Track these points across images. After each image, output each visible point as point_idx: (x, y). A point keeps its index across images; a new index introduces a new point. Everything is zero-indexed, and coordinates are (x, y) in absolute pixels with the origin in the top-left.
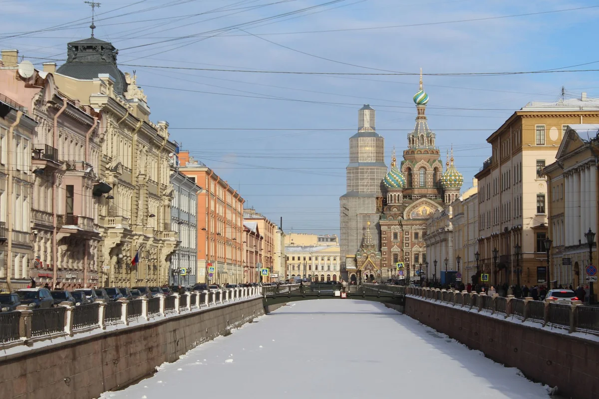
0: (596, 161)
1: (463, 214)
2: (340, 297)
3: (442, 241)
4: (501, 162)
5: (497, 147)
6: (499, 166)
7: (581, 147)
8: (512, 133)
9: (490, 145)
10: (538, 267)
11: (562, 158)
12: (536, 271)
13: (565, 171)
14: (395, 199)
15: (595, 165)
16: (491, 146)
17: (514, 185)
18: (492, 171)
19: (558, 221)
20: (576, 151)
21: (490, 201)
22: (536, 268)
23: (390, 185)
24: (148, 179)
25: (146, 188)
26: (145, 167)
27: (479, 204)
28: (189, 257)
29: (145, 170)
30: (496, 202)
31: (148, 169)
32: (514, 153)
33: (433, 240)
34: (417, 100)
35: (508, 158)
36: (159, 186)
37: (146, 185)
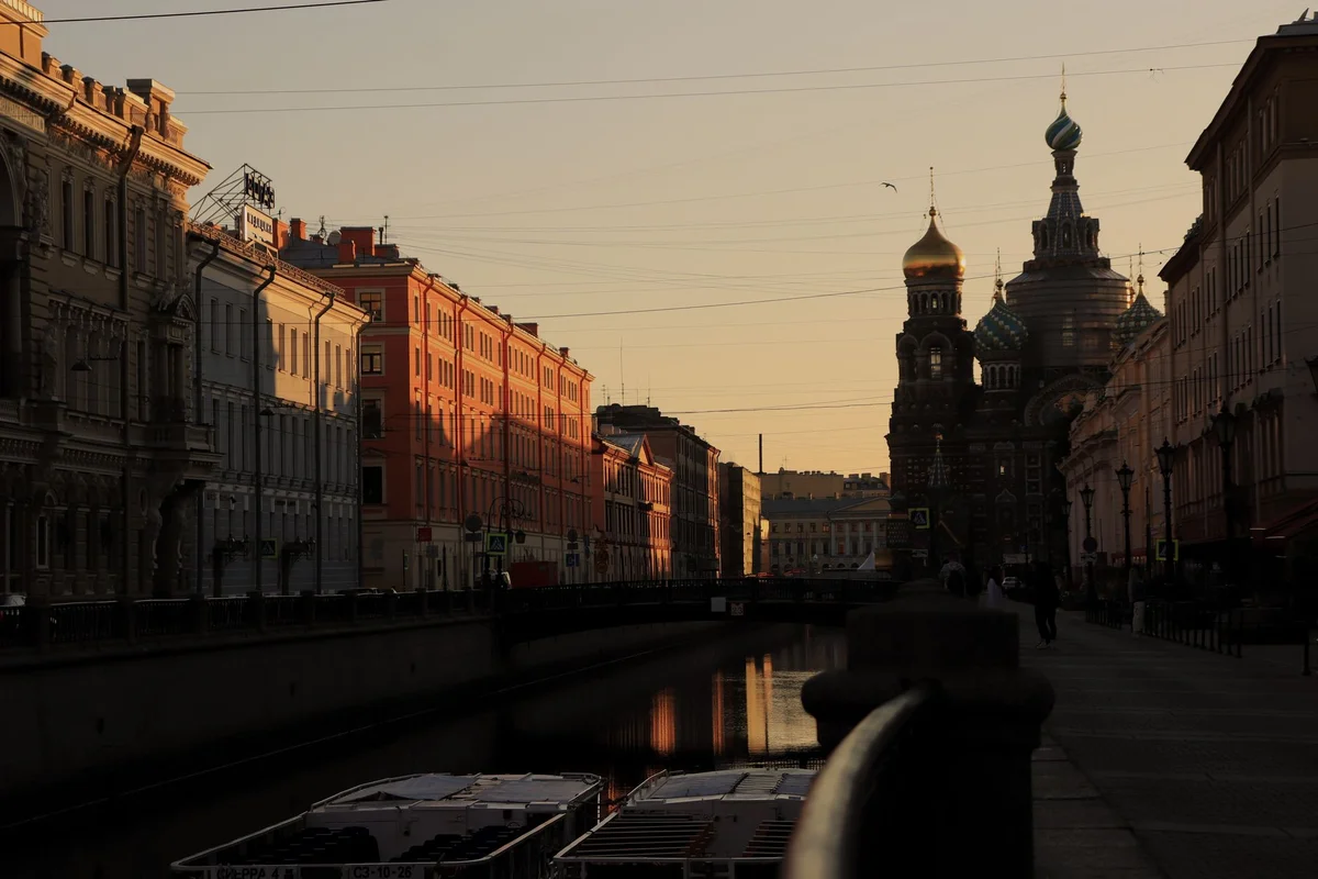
1: (1137, 387)
3: (1096, 468)
4: (1224, 216)
5: (1215, 177)
6: (1219, 226)
8: (1253, 120)
9: (1197, 176)
14: (1002, 379)
16: (1201, 177)
17: (1260, 271)
18: (1203, 250)
21: (1199, 337)
23: (991, 344)
24: (44, 247)
25: (34, 273)
26: (25, 204)
27: (1174, 351)
28: (317, 506)
29: (25, 216)
30: (1215, 338)
31: (37, 211)
32: (1258, 179)
33: (1080, 469)
34: (1055, 141)
35: (1243, 199)
36: (129, 281)
37: (33, 260)
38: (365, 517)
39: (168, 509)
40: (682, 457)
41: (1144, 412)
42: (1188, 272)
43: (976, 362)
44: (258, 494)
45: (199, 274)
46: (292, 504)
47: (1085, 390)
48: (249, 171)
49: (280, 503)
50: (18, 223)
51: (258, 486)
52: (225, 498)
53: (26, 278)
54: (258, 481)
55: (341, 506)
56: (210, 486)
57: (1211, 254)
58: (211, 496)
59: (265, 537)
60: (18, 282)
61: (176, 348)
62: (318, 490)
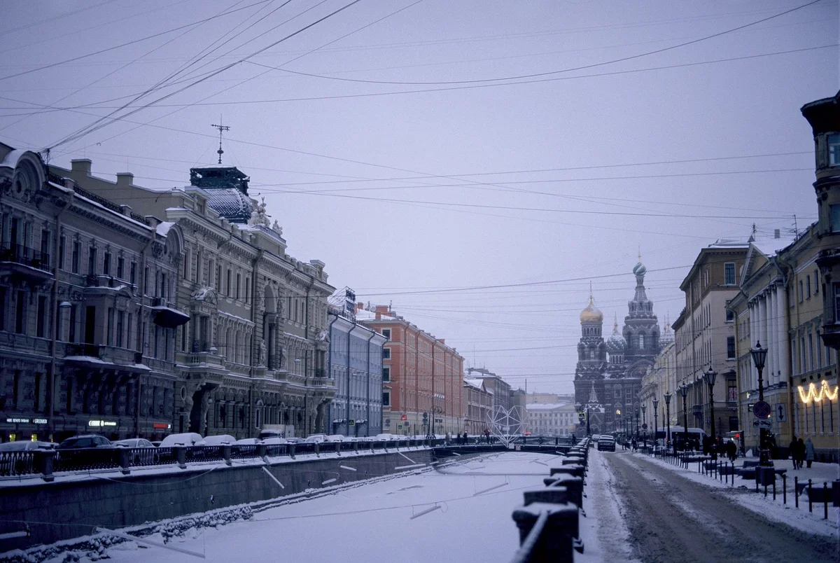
0: (784, 281)
1: (664, 367)
2: (514, 450)
3: (651, 396)
4: (693, 308)
5: (690, 294)
6: (691, 312)
7: (765, 264)
8: (701, 275)
9: (684, 292)
10: (730, 417)
11: (745, 285)
12: (728, 421)
13: (750, 300)
14: (617, 360)
15: (783, 285)
17: (705, 329)
18: (686, 319)
19: (746, 362)
20: (759, 272)
21: (685, 350)
22: (728, 418)
23: (612, 347)
24: (283, 319)
25: (280, 328)
26: (278, 304)
27: (677, 355)
28: (368, 407)
29: (278, 308)
30: (690, 352)
31: (281, 307)
32: (704, 296)
33: (645, 396)
34: (637, 271)
35: (699, 303)
36: (308, 329)
37: (280, 324)
38: (384, 411)
39: (319, 409)
40: (496, 389)
41: (667, 376)
42: (681, 326)
43: (607, 354)
44: (348, 403)
45: (331, 326)
46: (359, 406)
47: (647, 364)
48: (347, 289)
49: (355, 406)
50: (276, 311)
51: (348, 400)
52: (337, 404)
53: (277, 330)
54: (348, 398)
55: (375, 407)
56: (334, 401)
57: (689, 321)
58: (333, 404)
59: (350, 419)
60: (274, 331)
61: (323, 352)
62: (368, 401)
